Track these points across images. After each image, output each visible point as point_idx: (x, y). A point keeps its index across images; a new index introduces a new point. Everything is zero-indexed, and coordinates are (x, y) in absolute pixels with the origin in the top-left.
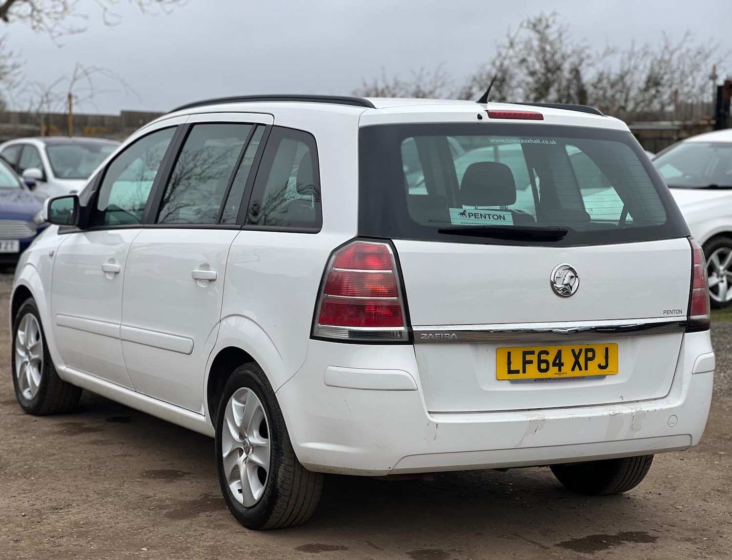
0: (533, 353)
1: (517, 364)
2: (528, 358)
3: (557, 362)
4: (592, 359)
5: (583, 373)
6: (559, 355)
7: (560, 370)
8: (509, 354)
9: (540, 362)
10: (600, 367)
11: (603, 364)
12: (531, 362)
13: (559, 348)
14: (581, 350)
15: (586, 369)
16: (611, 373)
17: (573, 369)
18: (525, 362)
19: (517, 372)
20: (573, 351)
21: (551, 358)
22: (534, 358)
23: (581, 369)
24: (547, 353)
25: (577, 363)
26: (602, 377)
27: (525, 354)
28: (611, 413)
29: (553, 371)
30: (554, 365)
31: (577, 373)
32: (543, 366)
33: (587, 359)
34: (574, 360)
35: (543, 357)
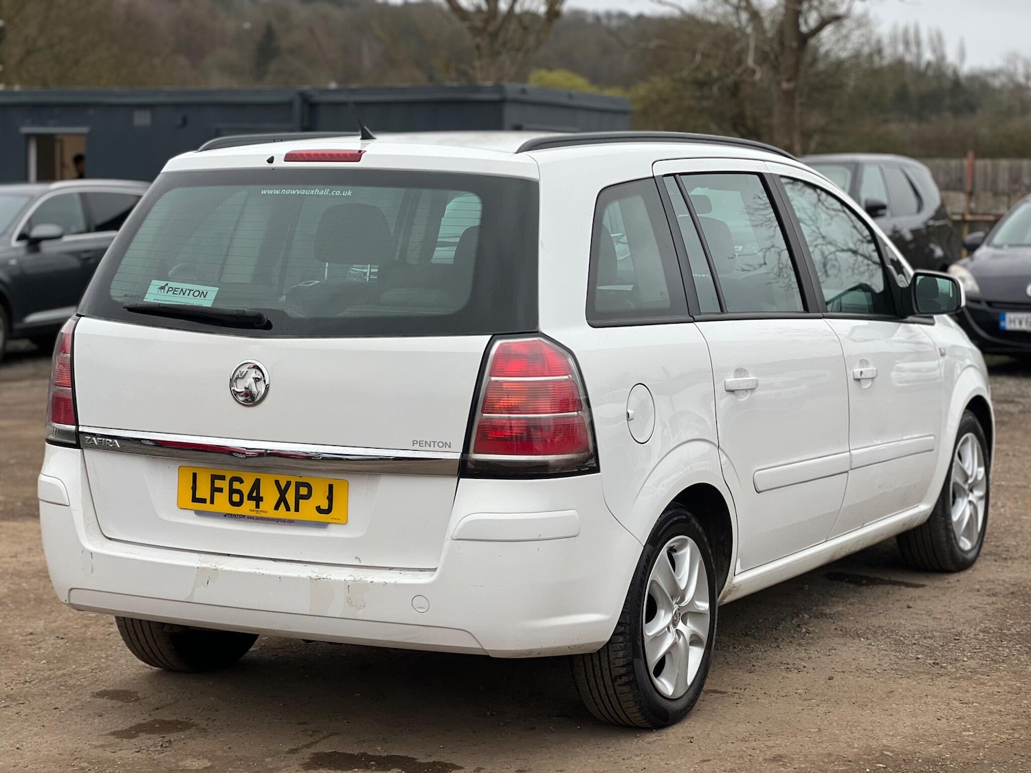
0: (222, 478)
1: (204, 491)
2: (218, 484)
3: (254, 494)
4: (307, 497)
5: (292, 515)
6: (257, 485)
7: (258, 506)
8: (195, 475)
9: (232, 491)
10: (319, 509)
11: (325, 506)
12: (220, 490)
13: (258, 476)
14: (289, 484)
15: (297, 509)
16: (337, 521)
17: (277, 508)
18: (214, 490)
19: (203, 501)
20: (277, 483)
21: (246, 488)
22: (224, 485)
23: (288, 509)
24: (241, 481)
25: (282, 500)
26: (323, 525)
27: (214, 478)
28: (314, 576)
29: (248, 507)
30: (250, 498)
31: (282, 513)
32: (236, 498)
33: (299, 497)
34: (279, 495)
35: (236, 485)
